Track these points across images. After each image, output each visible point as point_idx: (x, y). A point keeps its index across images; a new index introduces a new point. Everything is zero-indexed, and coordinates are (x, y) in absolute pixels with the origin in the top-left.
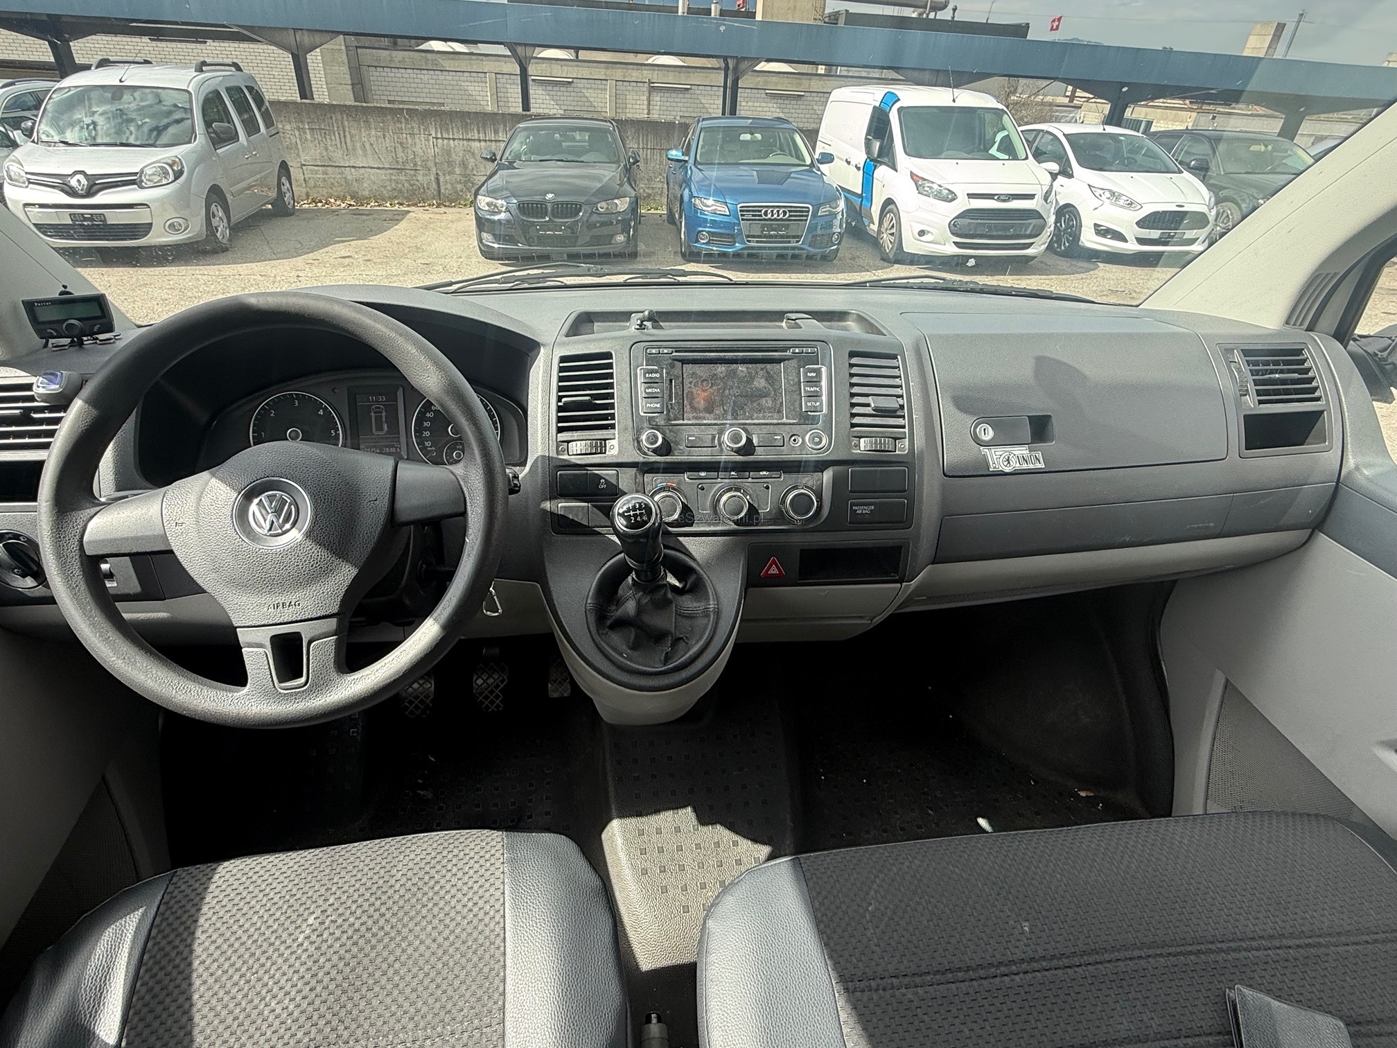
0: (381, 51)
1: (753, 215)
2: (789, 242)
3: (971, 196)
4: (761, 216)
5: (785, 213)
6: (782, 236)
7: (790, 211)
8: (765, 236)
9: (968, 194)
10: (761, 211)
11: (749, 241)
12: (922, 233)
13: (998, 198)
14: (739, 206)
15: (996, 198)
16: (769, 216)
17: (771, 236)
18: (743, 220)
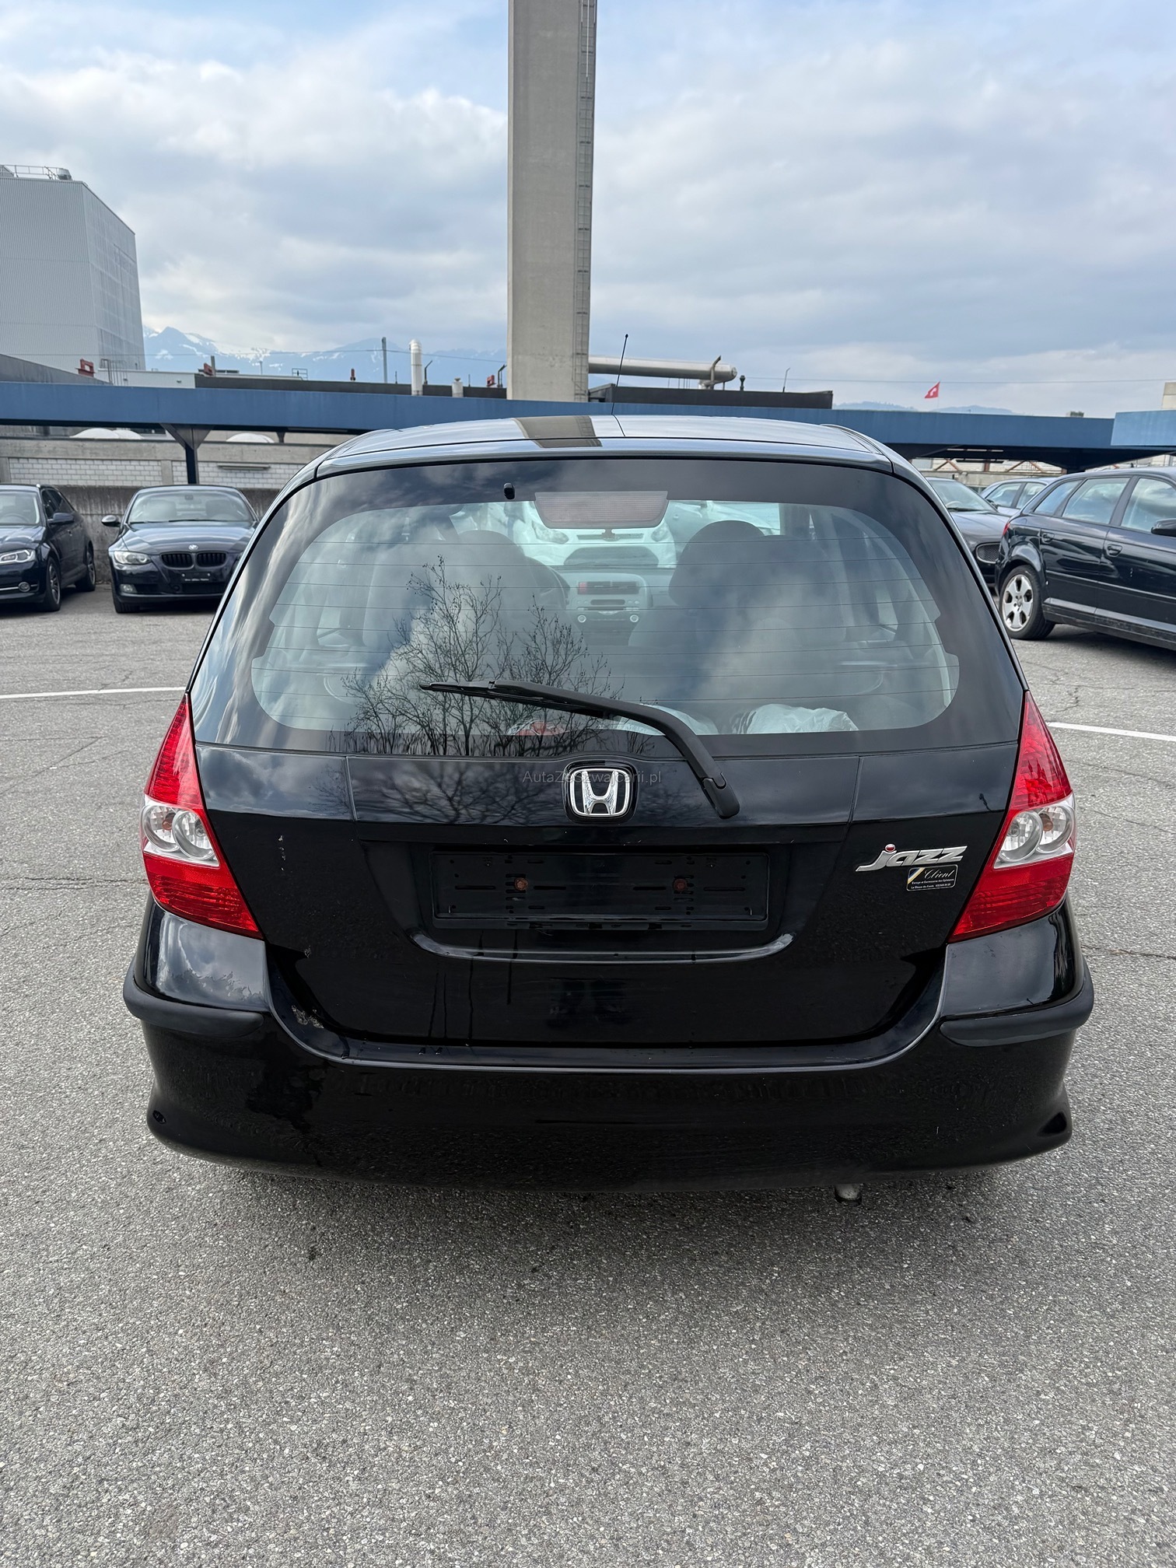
0: (25, 441)
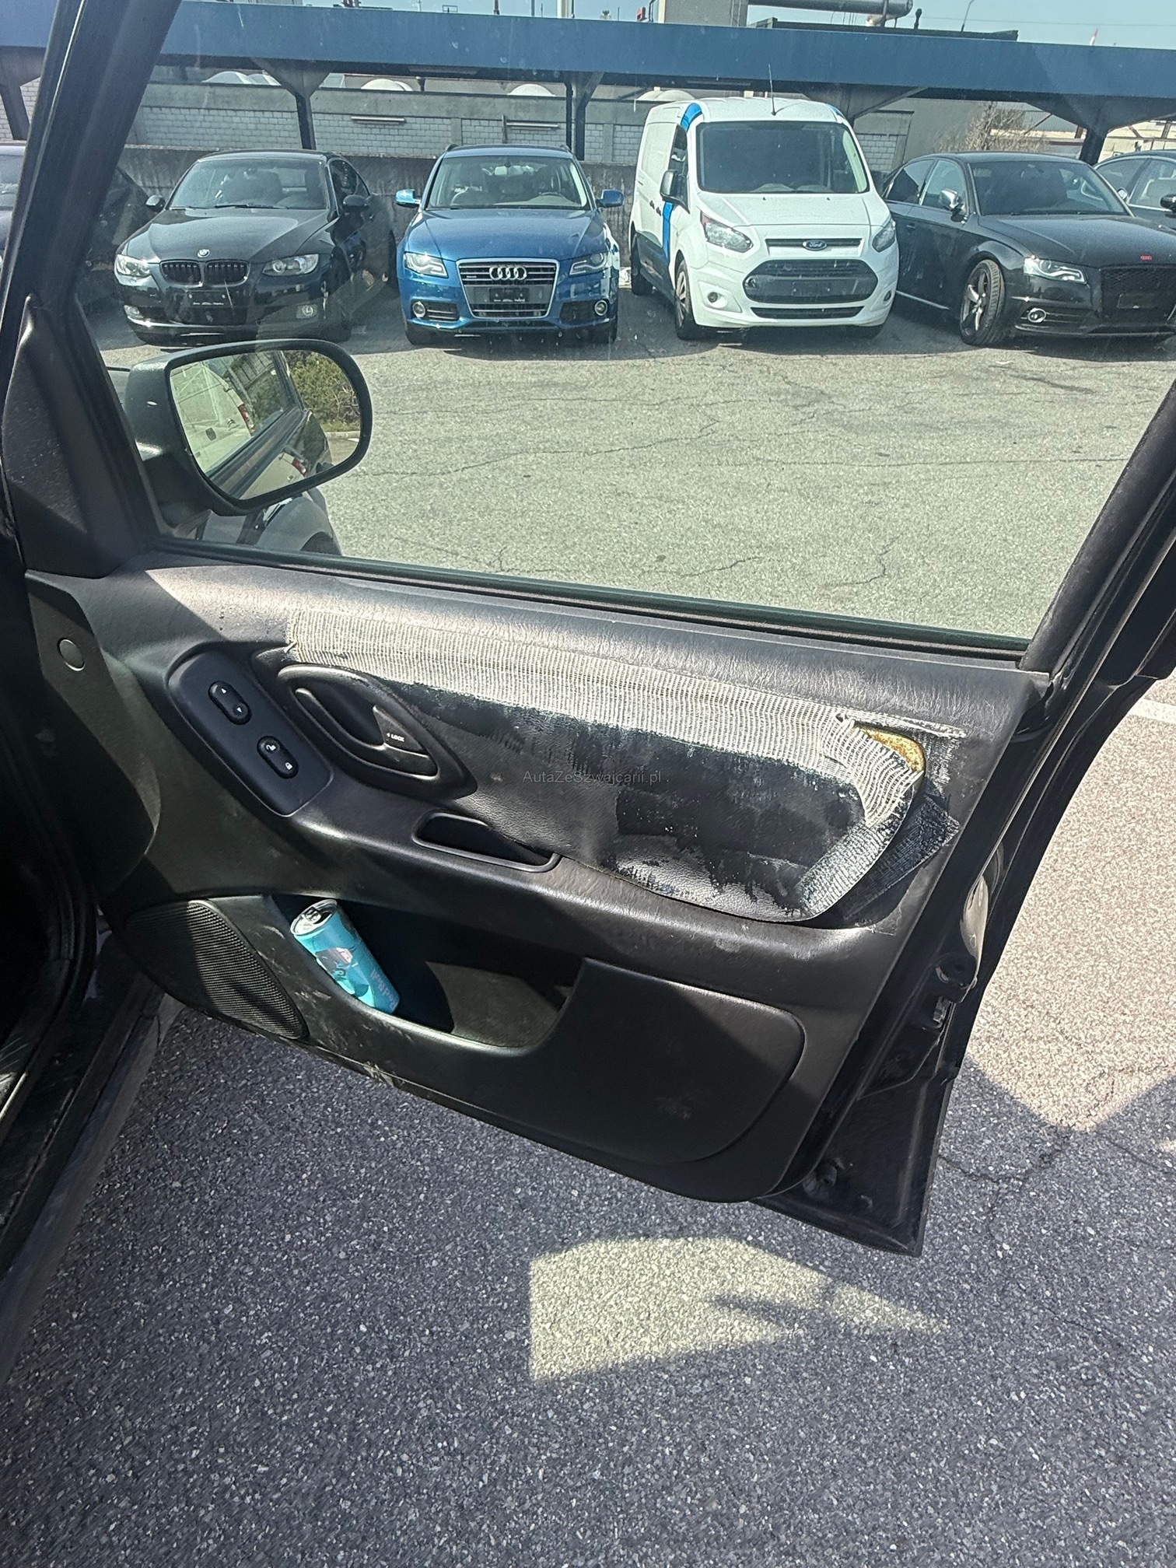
1: (479, 276)
2: (531, 314)
3: (771, 243)
4: (488, 276)
5: (521, 272)
6: (520, 306)
7: (528, 270)
8: (498, 306)
9: (767, 241)
10: (487, 270)
11: (476, 314)
12: (713, 297)
13: (808, 245)
14: (458, 263)
15: (805, 244)
16: (501, 276)
17: (506, 306)
18: (465, 283)
